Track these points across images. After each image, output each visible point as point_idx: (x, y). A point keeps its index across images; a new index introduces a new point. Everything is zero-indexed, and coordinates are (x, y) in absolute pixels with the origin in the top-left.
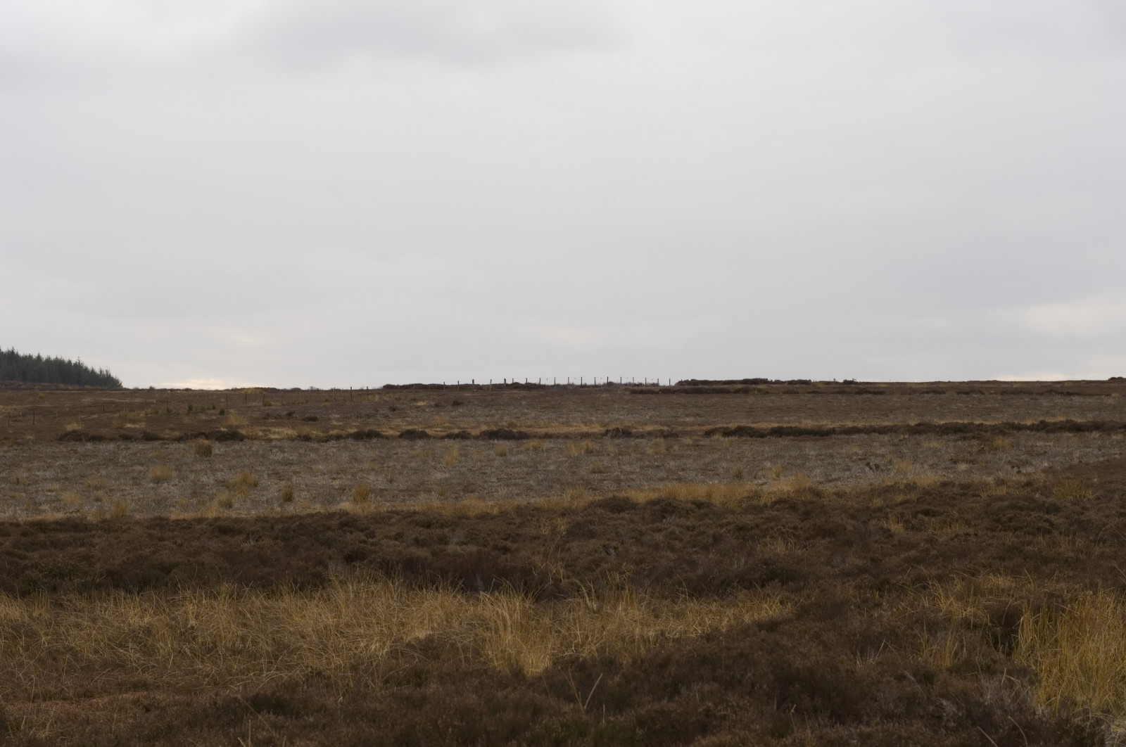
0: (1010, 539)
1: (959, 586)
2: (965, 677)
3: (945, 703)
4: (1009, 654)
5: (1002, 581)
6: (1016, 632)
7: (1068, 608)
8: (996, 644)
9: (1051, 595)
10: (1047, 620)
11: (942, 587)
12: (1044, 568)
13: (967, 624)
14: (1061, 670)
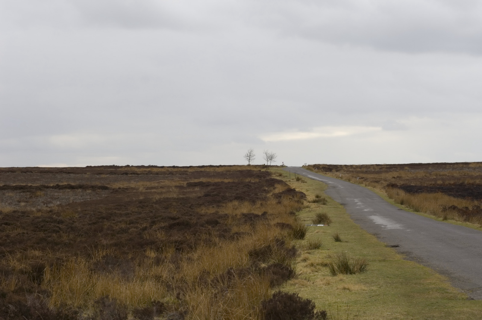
0: (42, 235)
1: (19, 255)
2: (19, 294)
3: (10, 306)
4: (39, 284)
5: (37, 253)
6: (43, 275)
7: (65, 264)
8: (34, 280)
9: (58, 259)
10: (56, 269)
11: (11, 256)
12: (55, 247)
13: (22, 272)
14: (62, 290)
